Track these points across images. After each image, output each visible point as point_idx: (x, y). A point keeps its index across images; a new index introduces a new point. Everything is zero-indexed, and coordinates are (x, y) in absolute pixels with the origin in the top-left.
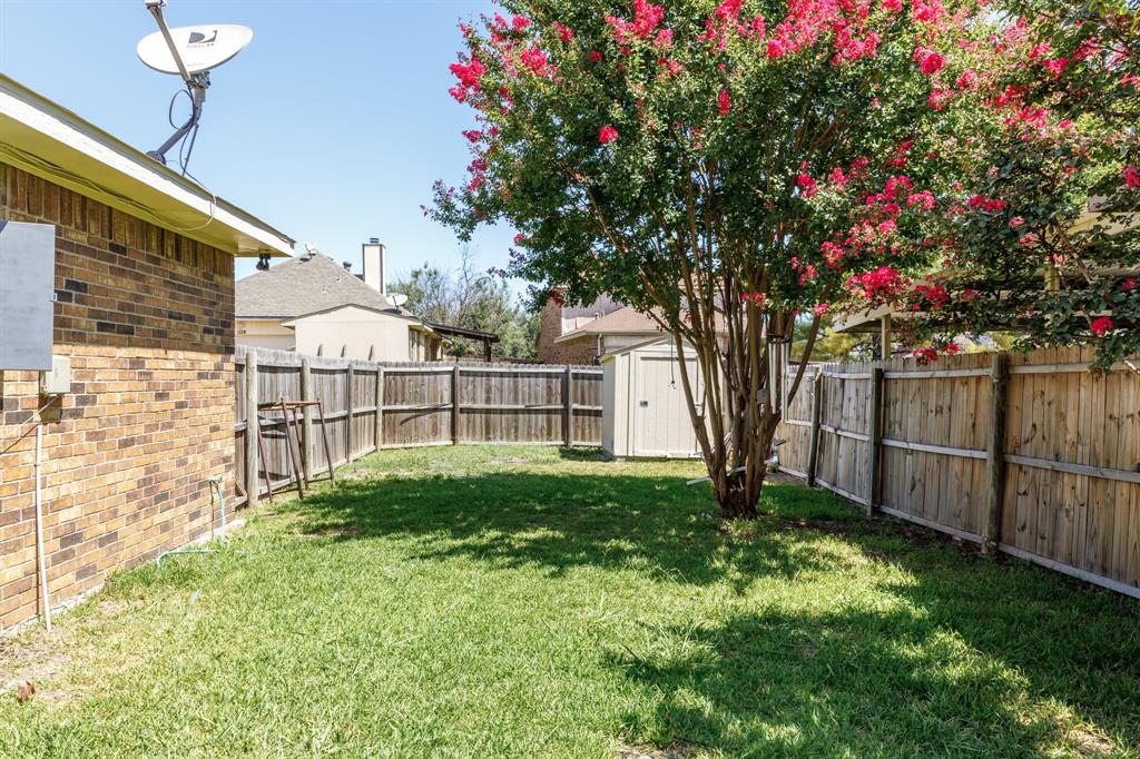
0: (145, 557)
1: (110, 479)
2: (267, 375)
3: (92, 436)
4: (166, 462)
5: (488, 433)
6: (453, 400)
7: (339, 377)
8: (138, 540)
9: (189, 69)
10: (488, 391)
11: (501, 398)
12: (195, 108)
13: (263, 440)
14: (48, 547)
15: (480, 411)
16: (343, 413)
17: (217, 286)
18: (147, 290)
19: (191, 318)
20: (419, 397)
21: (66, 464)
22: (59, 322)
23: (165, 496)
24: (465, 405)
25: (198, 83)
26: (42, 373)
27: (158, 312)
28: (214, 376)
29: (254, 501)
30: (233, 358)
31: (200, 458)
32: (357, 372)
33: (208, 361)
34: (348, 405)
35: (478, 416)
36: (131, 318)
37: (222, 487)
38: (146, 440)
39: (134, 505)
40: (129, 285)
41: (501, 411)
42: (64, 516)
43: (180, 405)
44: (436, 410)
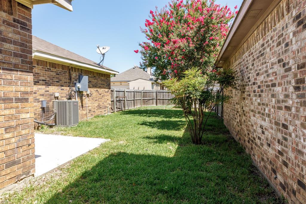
0: (99, 115)
1: (94, 104)
2: (118, 92)
3: (92, 99)
4: (101, 103)
5: (163, 104)
6: (156, 97)
7: (132, 93)
8: (98, 112)
9: (102, 53)
10: (163, 95)
11: (166, 97)
12: (103, 58)
13: (117, 103)
14: (88, 111)
15: (162, 99)
16: (133, 99)
17: (108, 80)
18: (98, 81)
19: (104, 84)
20: (149, 97)
21: (89, 102)
22: (89, 86)
23: (101, 108)
24: (159, 98)
25: (104, 55)
26: (87, 92)
27: (100, 84)
28: (107, 92)
29: (115, 112)
30: (110, 90)
31: (105, 103)
32: (136, 92)
33: (107, 90)
34: (134, 98)
35: (161, 100)
36: (96, 85)
37: (109, 108)
38: (98, 100)
39: (97, 108)
40: (96, 81)
41: (166, 99)
42: (89, 108)
43: (103, 96)
44: (153, 99)
